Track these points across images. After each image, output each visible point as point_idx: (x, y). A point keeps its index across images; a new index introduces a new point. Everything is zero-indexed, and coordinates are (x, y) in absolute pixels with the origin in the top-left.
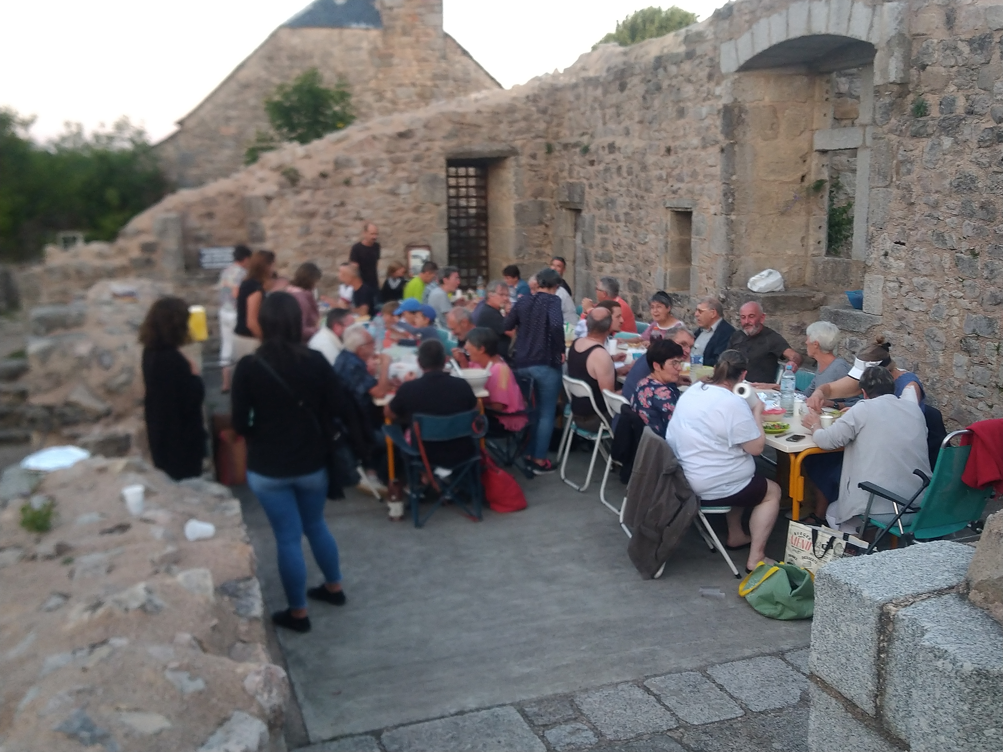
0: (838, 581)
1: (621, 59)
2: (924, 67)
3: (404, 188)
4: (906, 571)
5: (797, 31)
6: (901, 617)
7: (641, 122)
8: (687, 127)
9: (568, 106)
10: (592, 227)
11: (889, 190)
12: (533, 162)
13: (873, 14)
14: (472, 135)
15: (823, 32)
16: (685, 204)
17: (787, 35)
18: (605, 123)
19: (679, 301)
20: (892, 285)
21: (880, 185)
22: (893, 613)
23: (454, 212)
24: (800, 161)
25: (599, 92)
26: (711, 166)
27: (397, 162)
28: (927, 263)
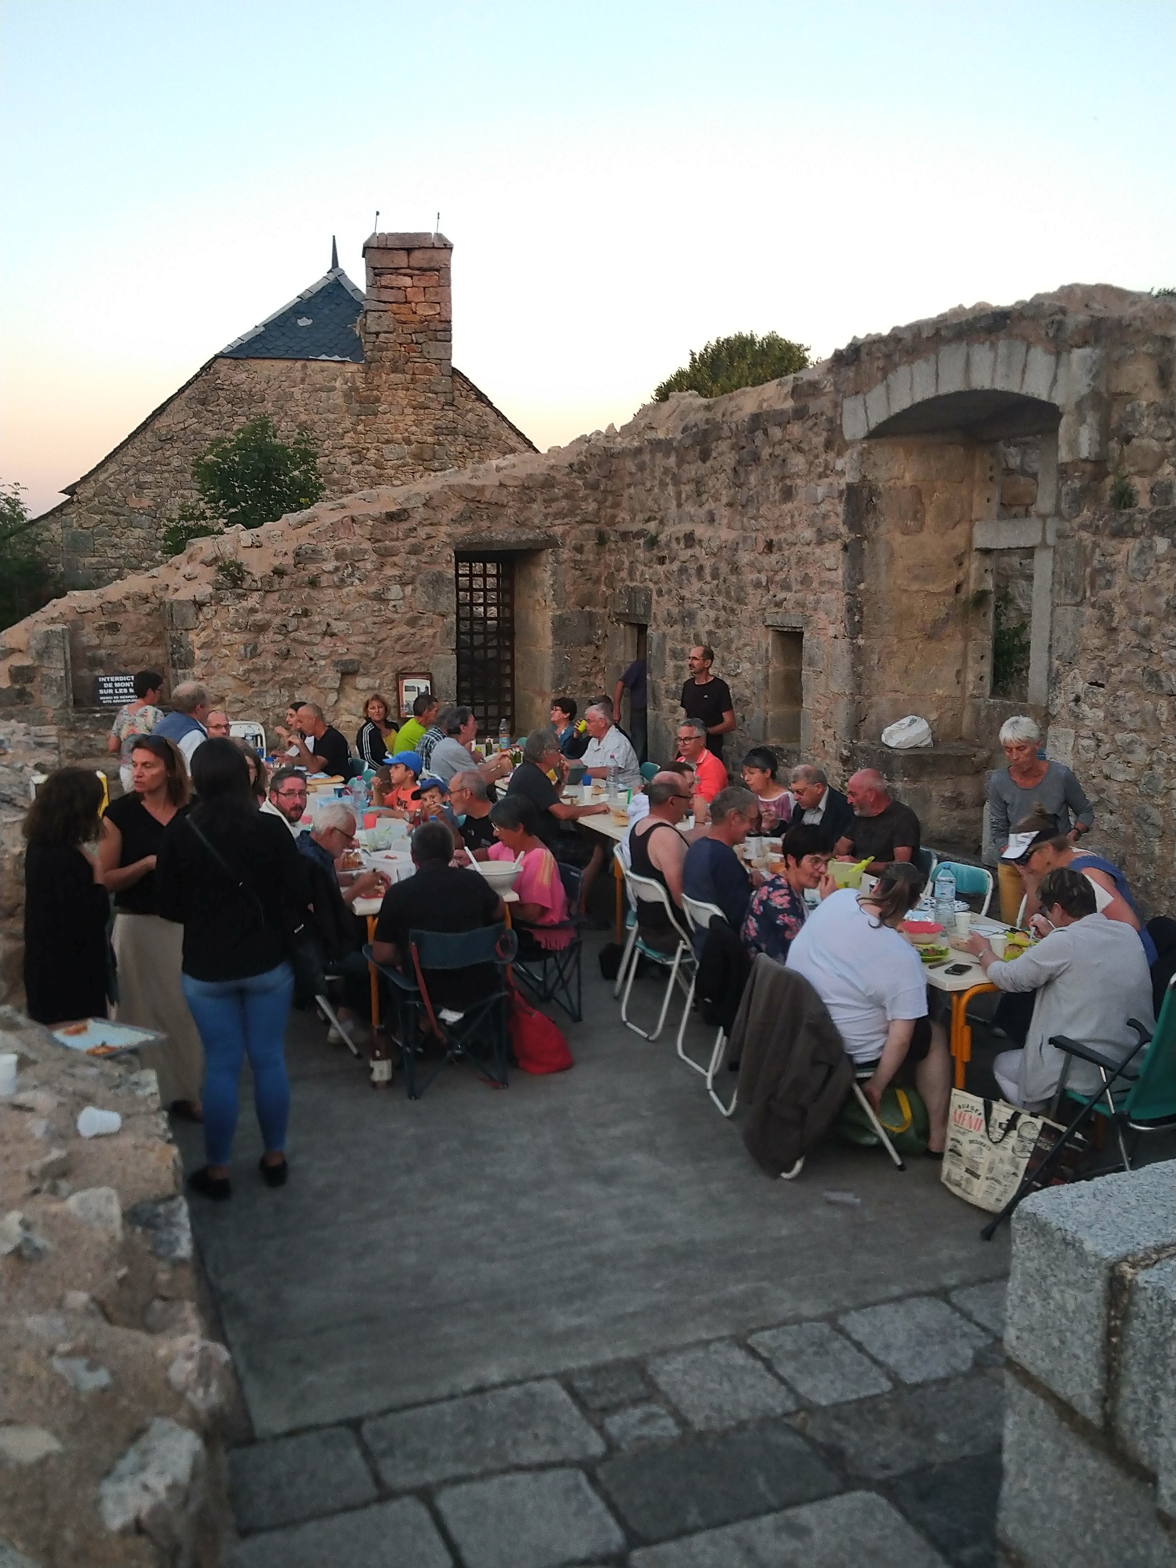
0: (1045, 1225)
1: (703, 415)
2: (1127, 439)
3: (395, 591)
4: (1144, 1208)
5: (952, 384)
6: (1141, 1284)
7: (730, 505)
8: (797, 514)
9: (628, 480)
10: (661, 648)
11: (1080, 609)
12: (578, 557)
13: (1057, 365)
14: (492, 519)
15: (987, 386)
16: (793, 621)
17: (937, 390)
18: (679, 505)
19: (785, 757)
20: (1086, 742)
21: (1068, 601)
22: (1129, 1277)
23: (465, 626)
24: (955, 564)
25: (672, 461)
26: (830, 570)
27: (384, 554)
28: (1137, 712)
